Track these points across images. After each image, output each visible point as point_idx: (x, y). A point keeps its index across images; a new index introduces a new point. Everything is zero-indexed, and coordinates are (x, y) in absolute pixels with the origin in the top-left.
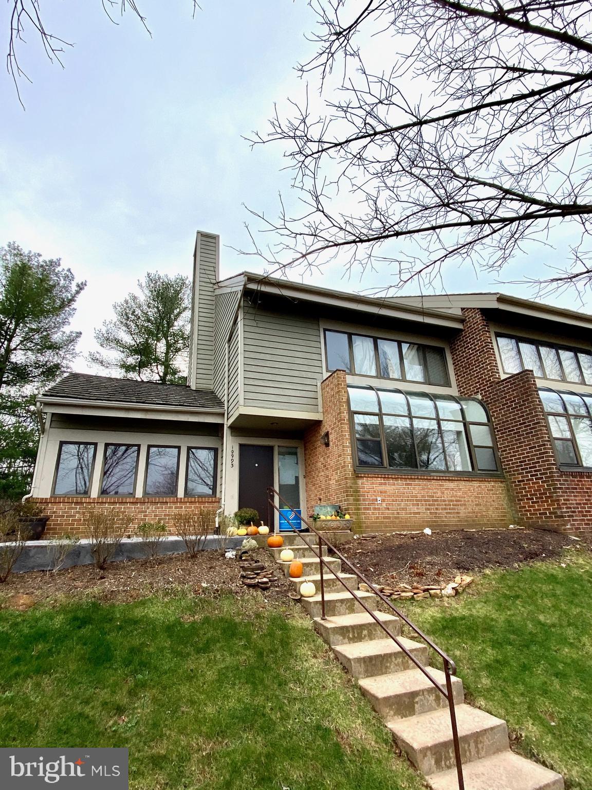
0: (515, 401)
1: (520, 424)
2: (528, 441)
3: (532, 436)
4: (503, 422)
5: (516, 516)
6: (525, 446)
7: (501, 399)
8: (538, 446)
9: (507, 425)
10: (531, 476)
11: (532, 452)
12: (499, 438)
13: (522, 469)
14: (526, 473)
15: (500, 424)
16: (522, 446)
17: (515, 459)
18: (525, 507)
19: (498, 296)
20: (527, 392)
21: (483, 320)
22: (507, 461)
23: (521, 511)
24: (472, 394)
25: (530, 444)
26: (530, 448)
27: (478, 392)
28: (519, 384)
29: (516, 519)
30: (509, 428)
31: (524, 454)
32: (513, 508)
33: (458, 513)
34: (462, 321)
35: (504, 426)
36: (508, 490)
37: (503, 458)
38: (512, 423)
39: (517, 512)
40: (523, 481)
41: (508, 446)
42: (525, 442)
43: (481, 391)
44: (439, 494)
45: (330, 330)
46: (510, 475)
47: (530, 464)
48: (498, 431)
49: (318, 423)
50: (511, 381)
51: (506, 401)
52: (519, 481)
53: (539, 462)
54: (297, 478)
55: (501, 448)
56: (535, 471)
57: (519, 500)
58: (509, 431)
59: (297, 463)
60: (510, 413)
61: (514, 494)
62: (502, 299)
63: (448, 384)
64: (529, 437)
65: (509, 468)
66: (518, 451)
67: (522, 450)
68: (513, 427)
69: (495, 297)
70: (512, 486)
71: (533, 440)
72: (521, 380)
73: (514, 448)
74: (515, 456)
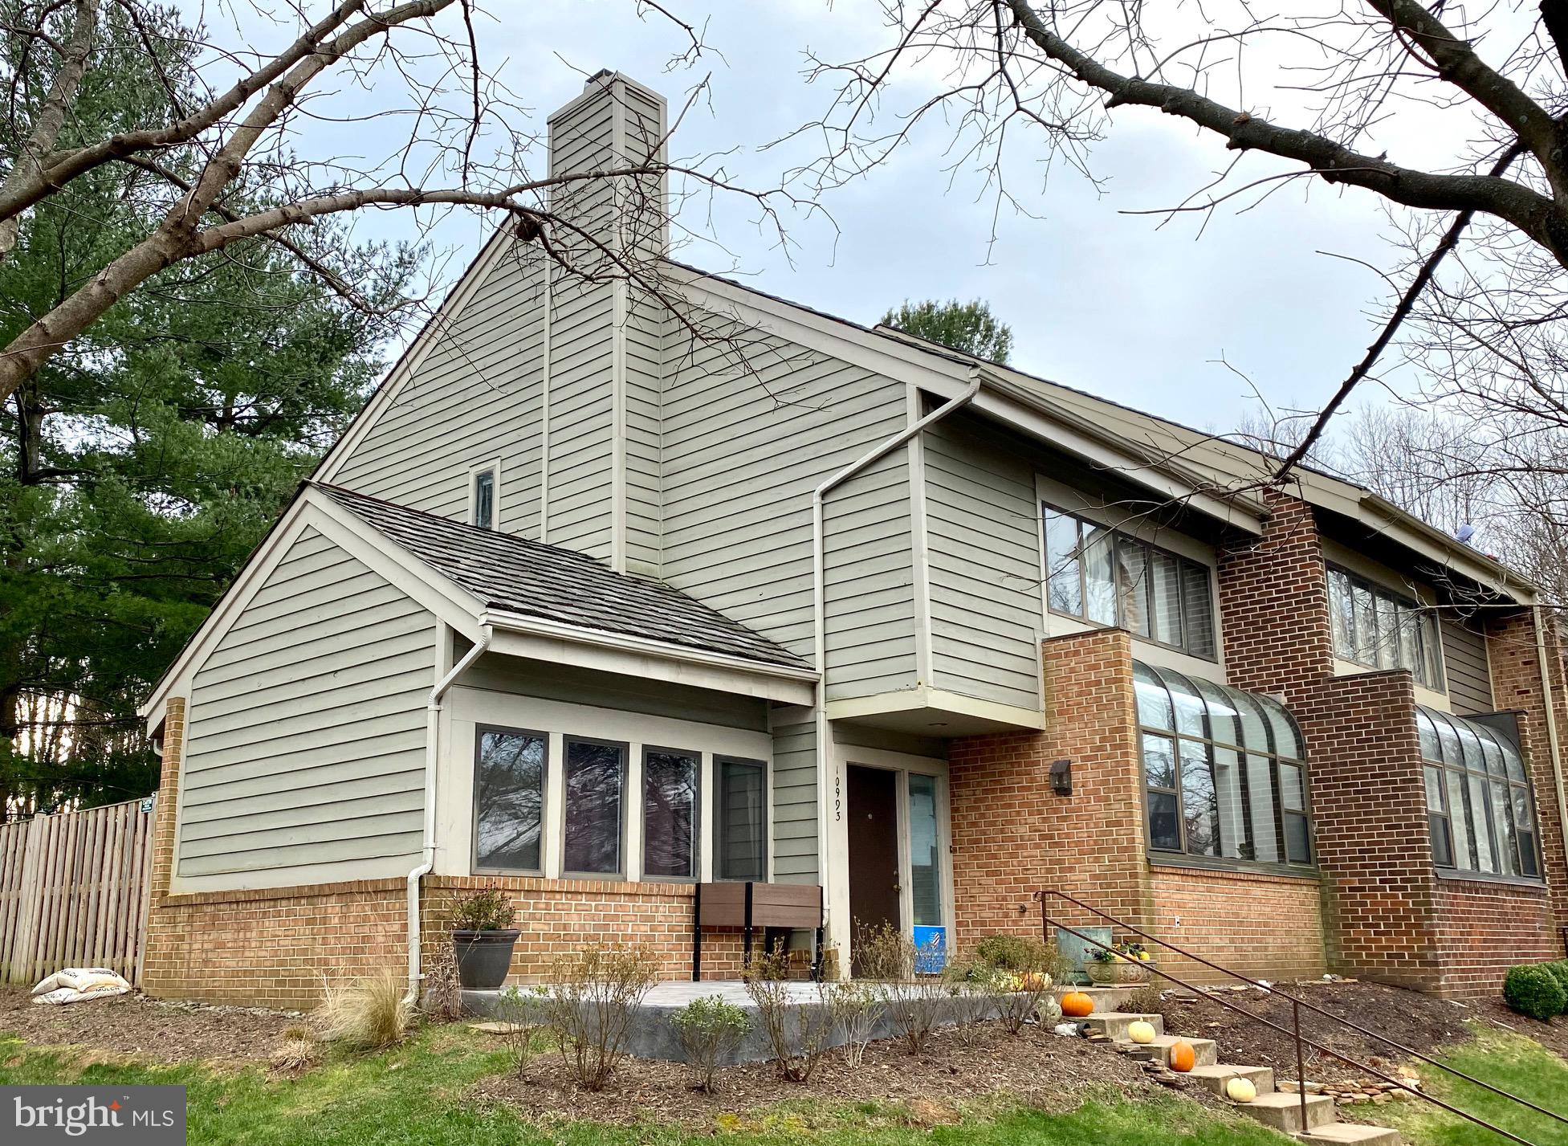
0: (1368, 726)
1: (1373, 776)
2: (1385, 812)
3: (1396, 804)
4: (1333, 765)
5: (1334, 956)
6: (1378, 820)
7: (1337, 715)
8: (1407, 826)
9: (1342, 771)
10: (1381, 881)
11: (1392, 835)
12: (1319, 795)
13: (1363, 866)
14: (1371, 874)
15: (1325, 766)
16: (1370, 821)
17: (1350, 844)
18: (1359, 940)
19: (1365, 495)
20: (1399, 715)
21: (1315, 531)
22: (1331, 845)
23: (1349, 948)
24: (1263, 690)
25: (1390, 820)
26: (1387, 827)
27: (1281, 687)
28: (1385, 695)
29: (1334, 963)
30: (1347, 778)
31: (1372, 836)
32: (1331, 941)
33: (1266, 949)
34: (1262, 518)
35: (1335, 772)
36: (1324, 904)
37: (1321, 838)
38: (1355, 770)
39: (1338, 948)
40: (1363, 889)
41: (1337, 816)
42: (1378, 813)
43: (1288, 686)
44: (1244, 913)
45: (1051, 507)
46: (1332, 875)
47: (1383, 858)
48: (1316, 781)
50: (1364, 683)
51: (1347, 721)
52: (1351, 889)
53: (1403, 857)
54: (934, 853)
55: (1320, 817)
56: (1391, 873)
57: (1345, 926)
58: (1344, 786)
60: (1351, 749)
61: (1336, 912)
62: (1371, 505)
63: (1206, 652)
64: (1388, 804)
65: (1332, 860)
66: (1360, 829)
67: (1367, 828)
68: (1354, 778)
69: (1358, 495)
70: (1333, 897)
71: (1398, 812)
72: (1389, 687)
73: (1351, 822)
74: (1352, 837)
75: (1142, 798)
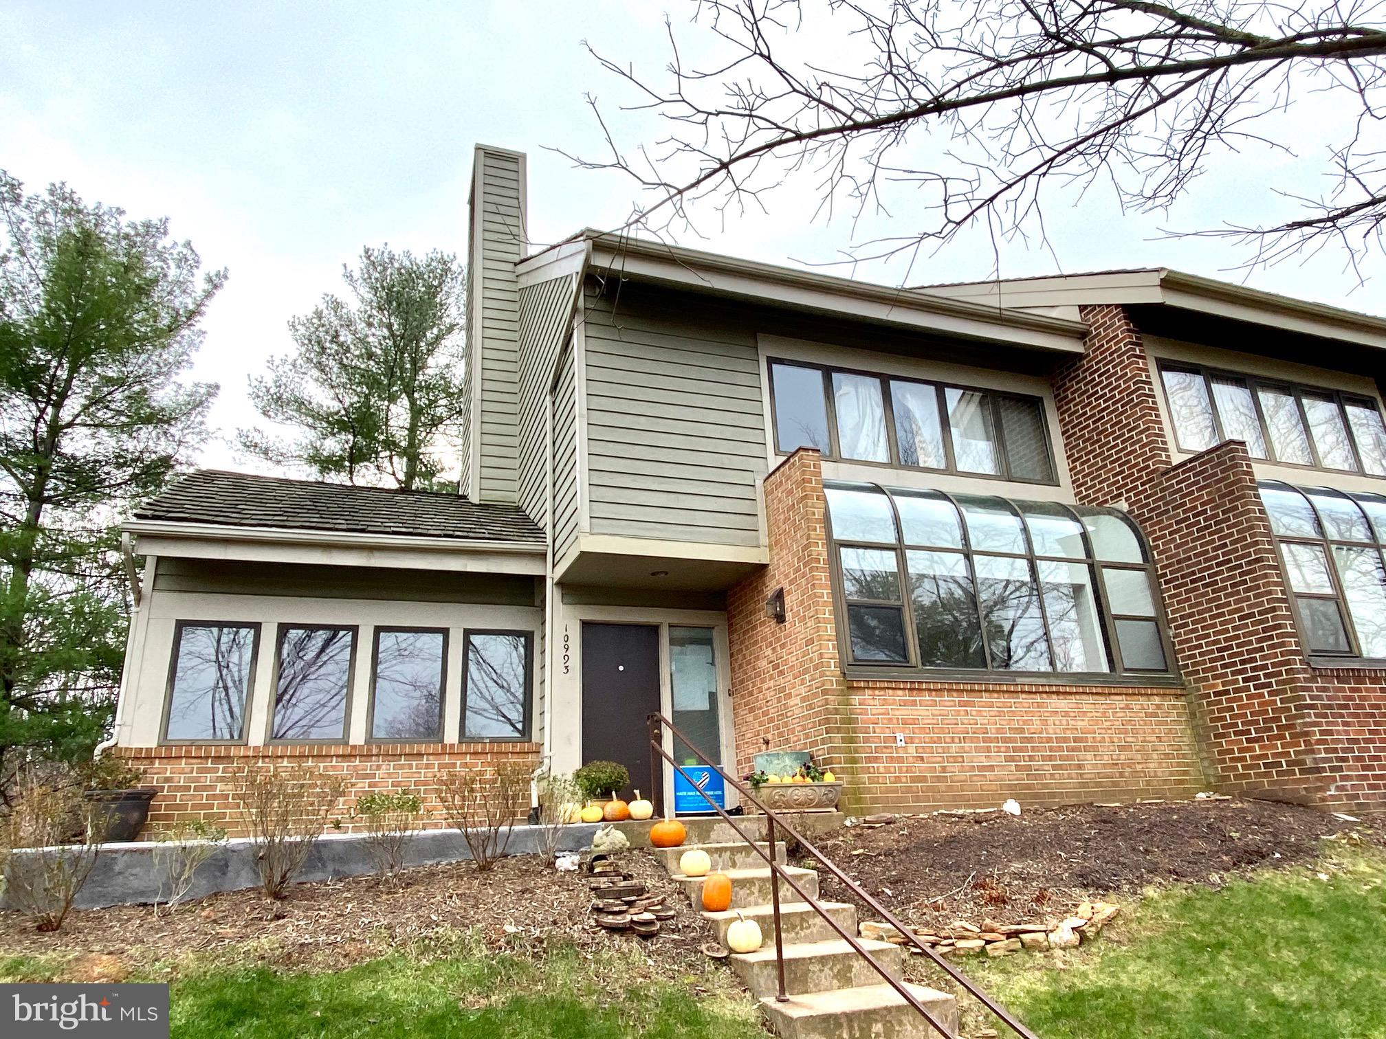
0: (1205, 511)
1: (1218, 565)
2: (1236, 602)
3: (1246, 590)
4: (1179, 562)
5: (1211, 771)
6: (1230, 613)
7: (1174, 508)
8: (1260, 613)
9: (1188, 567)
10: (1245, 680)
11: (1246, 625)
12: (1170, 597)
13: (1224, 666)
14: (1233, 673)
15: (1171, 565)
16: (1222, 614)
17: (1207, 644)
18: (1232, 751)
19: (1162, 275)
20: (1232, 492)
21: (1129, 330)
22: (1190, 649)
23: (1224, 761)
24: (1106, 501)
25: (1242, 609)
26: (1241, 618)
27: (1120, 495)
28: (1215, 474)
29: (1212, 780)
30: (1193, 573)
31: (1227, 631)
32: (1205, 755)
33: (1079, 767)
34: (1082, 335)
35: (1181, 569)
36: (1193, 715)
37: (1180, 643)
38: (1199, 563)
39: (1213, 762)
40: (1227, 692)
41: (1191, 615)
42: (1229, 604)
43: (1127, 492)
44: (1037, 725)
45: (781, 361)
46: (1196, 681)
47: (1242, 653)
48: (1166, 582)
49: (759, 570)
50: (1194, 468)
51: (1184, 512)
52: (1217, 694)
53: (1262, 649)
54: (713, 697)
55: (1175, 620)
56: (1254, 669)
57: (1216, 736)
58: (1193, 581)
59: (713, 664)
60: (1193, 540)
61: (1205, 722)
62: (1172, 282)
63: (1051, 479)
64: (1238, 592)
65: (1194, 664)
66: (1214, 625)
67: (1222, 623)
68: (1200, 571)
69: (1156, 279)
70: (1200, 705)
71: (1249, 598)
72: (1219, 464)
73: (1205, 620)
74: (1208, 636)
75: (835, 612)
